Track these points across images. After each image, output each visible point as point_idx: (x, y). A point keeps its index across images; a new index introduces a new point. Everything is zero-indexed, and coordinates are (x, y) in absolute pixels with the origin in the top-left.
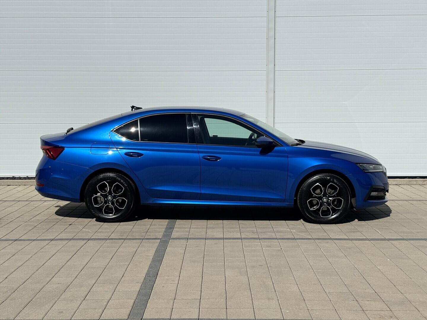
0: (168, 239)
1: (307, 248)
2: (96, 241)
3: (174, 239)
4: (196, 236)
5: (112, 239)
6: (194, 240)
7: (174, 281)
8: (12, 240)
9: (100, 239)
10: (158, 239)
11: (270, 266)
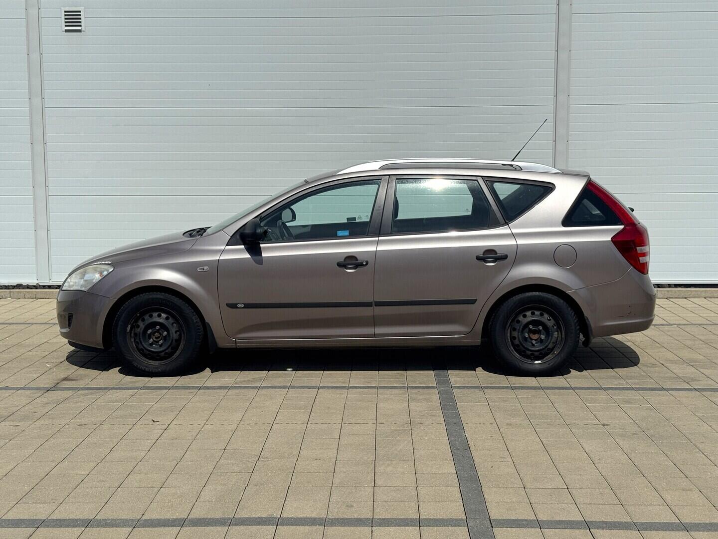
0: (448, 388)
1: (695, 405)
2: (331, 391)
3: (459, 388)
4: (492, 384)
5: (356, 387)
6: (494, 390)
7: (504, 458)
8: (193, 388)
9: (336, 387)
10: (433, 388)
11: (652, 436)
